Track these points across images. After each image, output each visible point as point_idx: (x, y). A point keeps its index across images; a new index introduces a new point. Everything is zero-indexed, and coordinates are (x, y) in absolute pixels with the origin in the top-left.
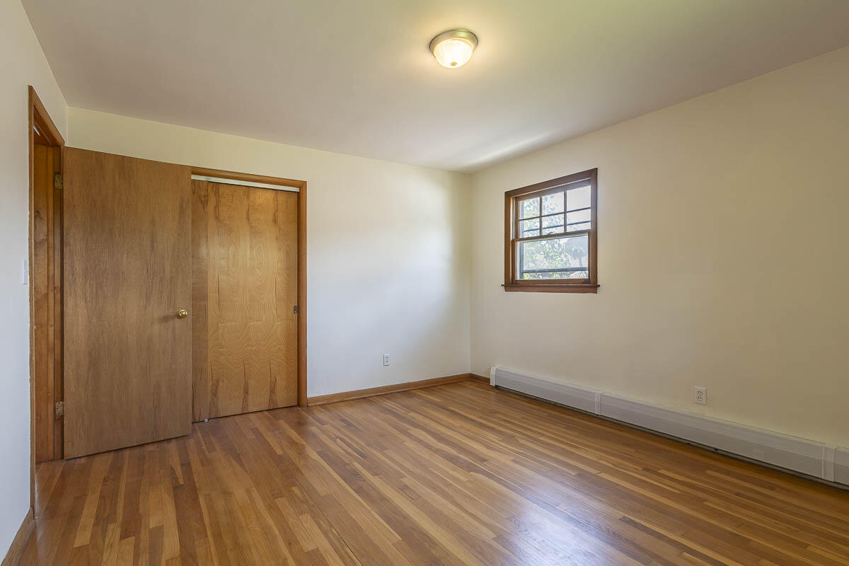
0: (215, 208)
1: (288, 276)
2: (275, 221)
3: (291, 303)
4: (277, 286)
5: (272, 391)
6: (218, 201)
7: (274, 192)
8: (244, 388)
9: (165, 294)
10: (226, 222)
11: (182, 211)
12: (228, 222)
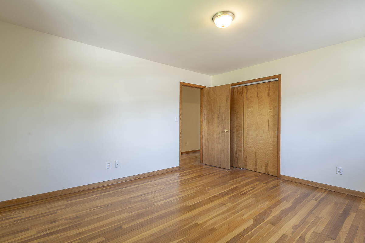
0: (246, 94)
1: (274, 118)
2: (268, 95)
3: (275, 130)
4: (269, 123)
5: (267, 166)
6: (247, 92)
7: (268, 83)
8: (256, 162)
9: (223, 125)
10: (249, 99)
11: (227, 99)
12: (250, 99)
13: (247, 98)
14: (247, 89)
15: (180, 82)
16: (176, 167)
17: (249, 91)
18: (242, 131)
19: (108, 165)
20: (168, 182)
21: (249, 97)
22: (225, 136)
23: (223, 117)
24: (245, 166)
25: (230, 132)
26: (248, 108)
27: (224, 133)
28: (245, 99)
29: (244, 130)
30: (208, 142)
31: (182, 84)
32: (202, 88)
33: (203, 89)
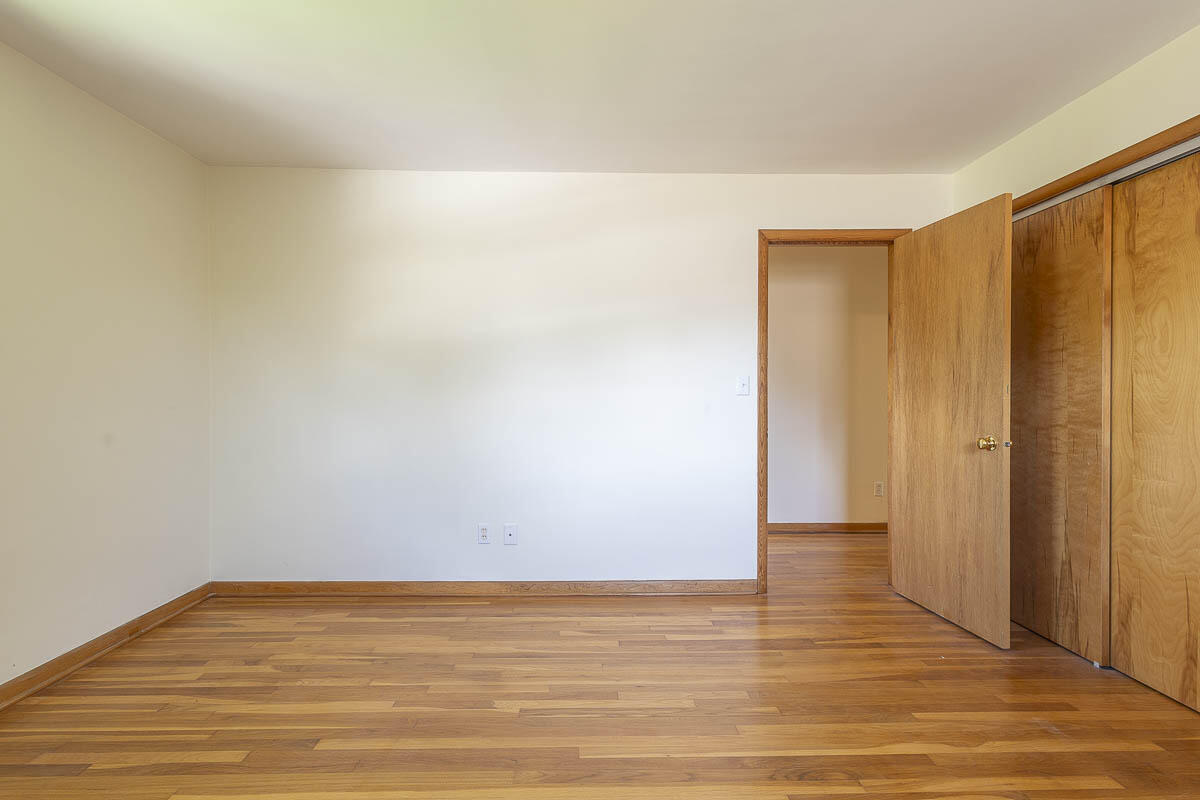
0: (1127, 232)
6: (1134, 216)
9: (972, 411)
10: (1147, 256)
11: (992, 273)
12: (1155, 255)
13: (1131, 253)
14: (1132, 204)
15: (760, 231)
16: (742, 582)
17: (1142, 210)
18: (1097, 445)
19: (481, 534)
20: (657, 632)
21: (1142, 243)
22: (981, 472)
23: (974, 367)
24: (1121, 654)
25: (1007, 451)
26: (1139, 309)
27: (977, 455)
28: (1122, 264)
29: (1112, 438)
30: (911, 492)
31: (771, 237)
32: (887, 241)
33: (890, 243)
